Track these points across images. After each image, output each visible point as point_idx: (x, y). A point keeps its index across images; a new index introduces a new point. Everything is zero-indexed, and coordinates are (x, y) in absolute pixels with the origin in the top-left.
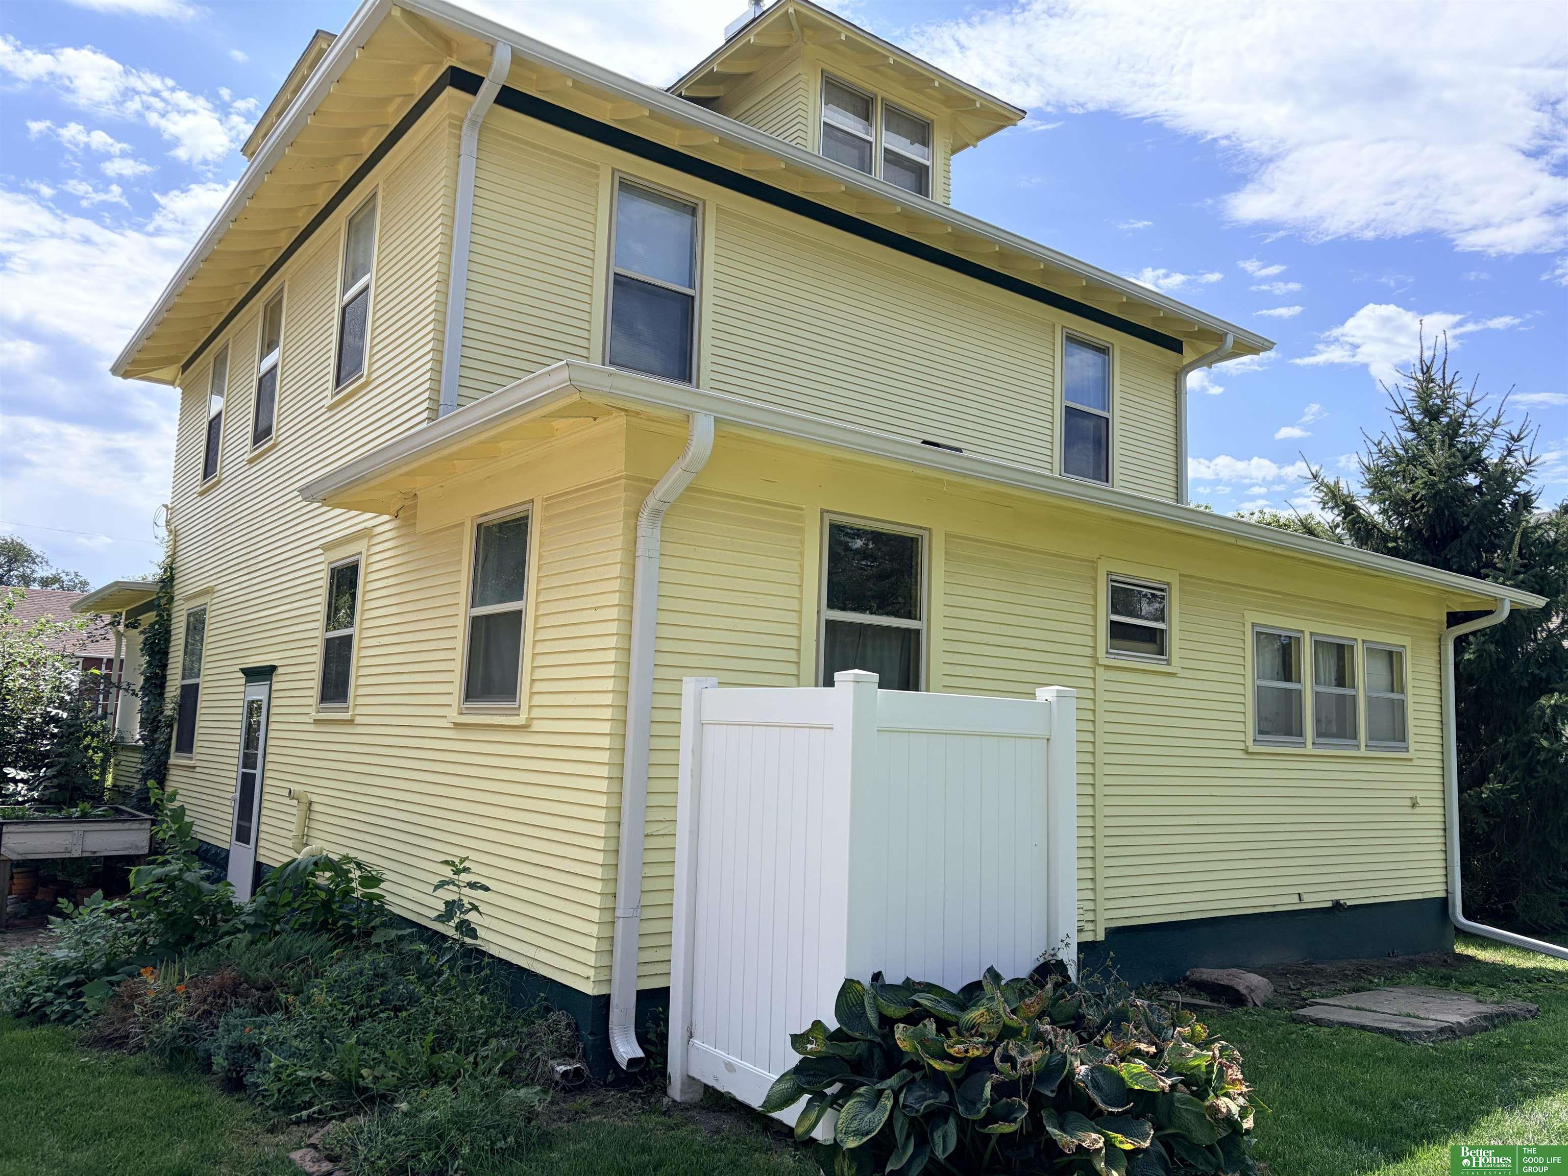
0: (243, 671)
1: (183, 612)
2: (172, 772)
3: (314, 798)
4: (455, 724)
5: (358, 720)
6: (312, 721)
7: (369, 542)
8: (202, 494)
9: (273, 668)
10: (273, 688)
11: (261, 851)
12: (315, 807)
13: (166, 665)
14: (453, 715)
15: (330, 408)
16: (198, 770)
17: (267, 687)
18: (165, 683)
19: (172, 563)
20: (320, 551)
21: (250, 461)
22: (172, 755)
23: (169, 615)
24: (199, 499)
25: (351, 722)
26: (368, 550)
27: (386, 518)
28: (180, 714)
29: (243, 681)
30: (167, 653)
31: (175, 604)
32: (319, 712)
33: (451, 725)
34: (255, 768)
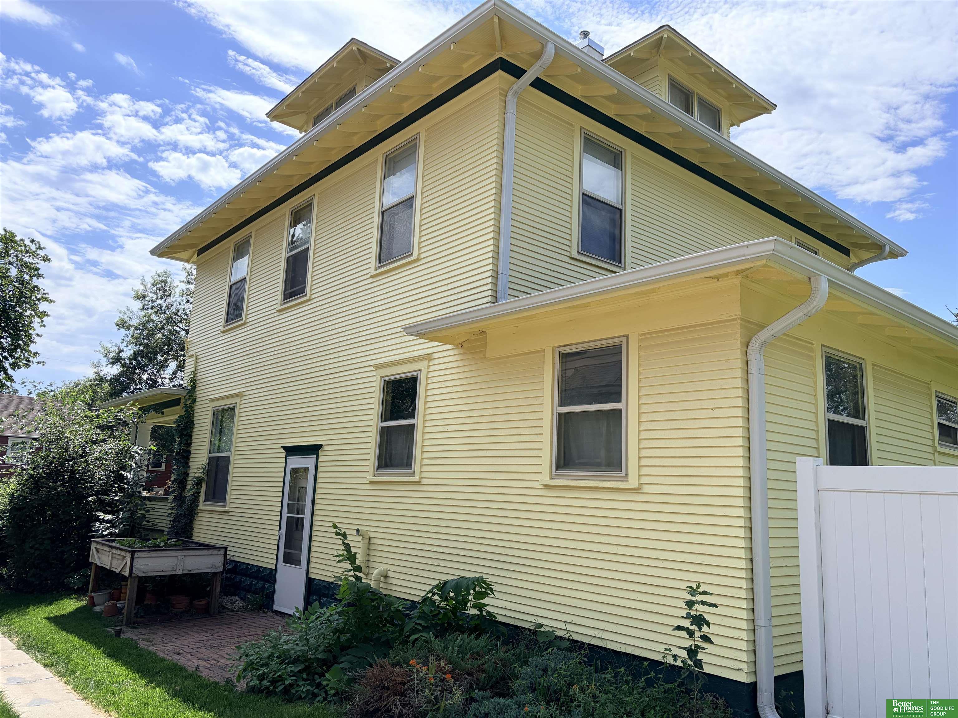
0: (284, 448)
1: (210, 409)
2: (200, 515)
3: (372, 535)
4: (545, 486)
5: (424, 481)
6: (368, 482)
7: (428, 363)
8: (223, 332)
9: (321, 446)
10: (320, 460)
11: (311, 570)
12: (373, 541)
13: (191, 444)
14: (545, 479)
15: (372, 277)
16: (231, 514)
17: (314, 460)
18: (190, 455)
19: (194, 376)
20: (372, 368)
21: (279, 311)
22: (201, 503)
23: (193, 411)
24: (221, 335)
25: (418, 483)
26: (428, 368)
27: (449, 347)
28: (207, 476)
29: (284, 455)
30: (191, 436)
31: (197, 404)
32: (375, 476)
33: (541, 486)
34: (303, 513)
